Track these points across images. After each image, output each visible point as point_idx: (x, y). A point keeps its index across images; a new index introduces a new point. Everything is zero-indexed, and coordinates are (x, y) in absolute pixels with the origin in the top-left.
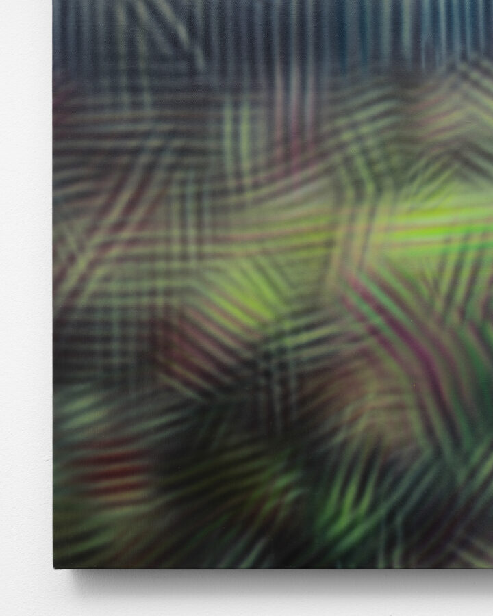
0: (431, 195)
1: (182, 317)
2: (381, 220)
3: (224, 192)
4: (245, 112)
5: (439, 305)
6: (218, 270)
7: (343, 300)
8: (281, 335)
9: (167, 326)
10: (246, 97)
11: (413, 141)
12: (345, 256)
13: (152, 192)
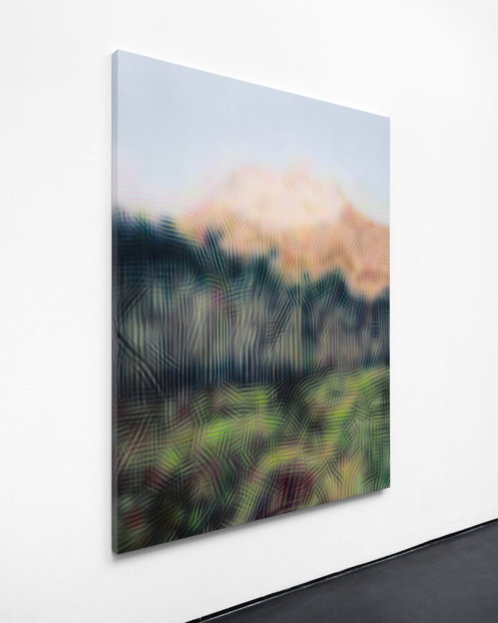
0: (216, 423)
1: (154, 468)
2: (204, 432)
3: (165, 428)
4: (171, 403)
5: (218, 455)
6: (163, 452)
7: (194, 456)
8: (179, 469)
9: (150, 472)
10: (171, 399)
11: (212, 407)
12: (195, 443)
13: (146, 431)
